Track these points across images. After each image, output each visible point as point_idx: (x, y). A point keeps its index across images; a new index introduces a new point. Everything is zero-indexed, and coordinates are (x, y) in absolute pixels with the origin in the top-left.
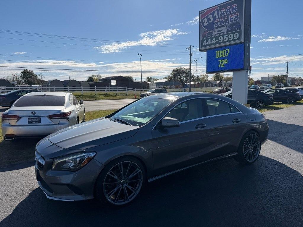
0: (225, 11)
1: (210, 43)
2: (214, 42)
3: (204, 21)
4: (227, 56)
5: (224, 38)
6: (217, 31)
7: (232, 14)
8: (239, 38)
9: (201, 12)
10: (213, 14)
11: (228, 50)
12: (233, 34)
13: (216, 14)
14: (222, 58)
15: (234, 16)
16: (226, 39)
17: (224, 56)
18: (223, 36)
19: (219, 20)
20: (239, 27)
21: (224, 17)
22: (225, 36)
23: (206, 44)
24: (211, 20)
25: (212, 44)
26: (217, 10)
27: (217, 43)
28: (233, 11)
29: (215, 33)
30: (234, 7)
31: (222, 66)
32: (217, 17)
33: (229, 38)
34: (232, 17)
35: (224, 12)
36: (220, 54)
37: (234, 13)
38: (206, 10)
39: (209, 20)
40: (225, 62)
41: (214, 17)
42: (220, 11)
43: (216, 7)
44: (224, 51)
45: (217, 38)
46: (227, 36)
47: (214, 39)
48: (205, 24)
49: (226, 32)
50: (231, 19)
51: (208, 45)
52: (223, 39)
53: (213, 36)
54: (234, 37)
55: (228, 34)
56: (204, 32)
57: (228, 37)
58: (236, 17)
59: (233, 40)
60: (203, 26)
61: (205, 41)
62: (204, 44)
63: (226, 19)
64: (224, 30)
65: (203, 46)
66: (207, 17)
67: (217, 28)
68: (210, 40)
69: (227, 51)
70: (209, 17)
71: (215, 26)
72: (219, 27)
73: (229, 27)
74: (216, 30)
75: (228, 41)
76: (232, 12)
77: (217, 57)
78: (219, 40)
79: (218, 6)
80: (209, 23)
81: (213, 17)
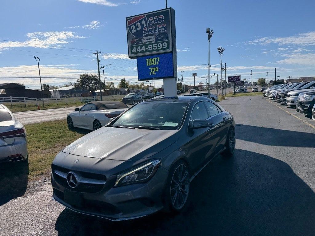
0: (153, 21)
1: (140, 51)
2: (144, 50)
3: (131, 28)
4: (157, 64)
5: (154, 47)
6: (147, 39)
7: (159, 24)
8: (168, 48)
9: (127, 19)
10: (140, 22)
11: (158, 58)
12: (162, 43)
13: (143, 22)
14: (153, 66)
15: (162, 26)
16: (155, 48)
17: (154, 64)
18: (152, 44)
19: (148, 28)
20: (167, 37)
21: (152, 26)
22: (154, 45)
23: (135, 51)
24: (139, 28)
25: (142, 52)
26: (145, 19)
27: (147, 51)
28: (160, 22)
29: (144, 41)
30: (161, 18)
31: (153, 74)
32: (145, 26)
33: (158, 47)
34: (160, 27)
35: (151, 21)
36: (150, 62)
37: (162, 23)
38: (133, 17)
39: (136, 27)
40: (156, 69)
41: (142, 25)
42: (148, 21)
43: (143, 15)
44: (154, 59)
45: (146, 46)
46: (156, 44)
47: (144, 47)
48: (134, 31)
49: (155, 41)
50: (159, 28)
51: (137, 52)
52: (153, 48)
53: (142, 43)
54: (163, 46)
55: (157, 43)
56: (133, 38)
57: (157, 46)
58: (163, 27)
59: (162, 49)
60: (131, 33)
61: (135, 48)
62: (133, 51)
63: (154, 29)
64: (153, 39)
65: (132, 53)
66: (135, 24)
67: (145, 36)
68: (139, 47)
69: (157, 60)
70: (137, 25)
71: (144, 34)
72: (147, 36)
73: (158, 36)
74: (145, 38)
75: (158, 50)
76: (159, 22)
77: (148, 65)
78: (148, 49)
79: (145, 15)
80: (137, 30)
81: (141, 24)
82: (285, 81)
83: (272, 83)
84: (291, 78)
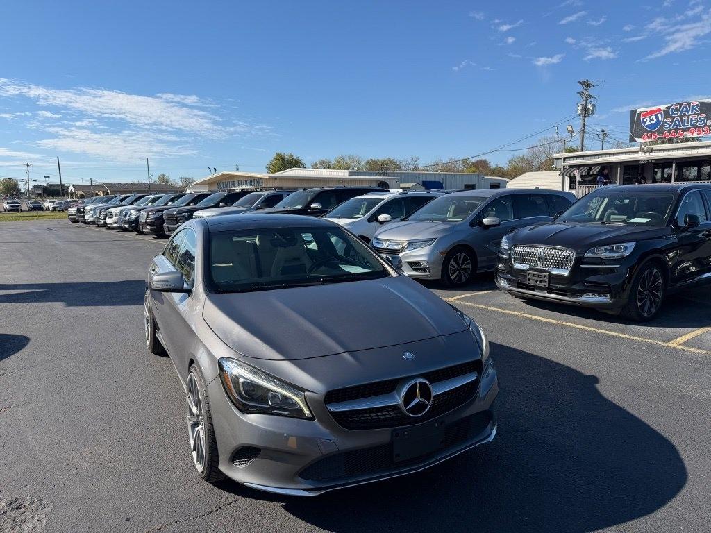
82: (71, 189)
83: (40, 192)
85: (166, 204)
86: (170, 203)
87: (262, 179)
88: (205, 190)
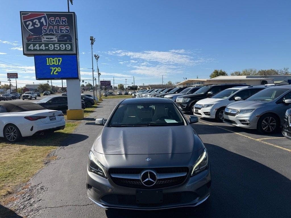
0: (54, 21)
1: (38, 48)
2: (44, 48)
3: (27, 23)
4: (60, 64)
5: (56, 46)
6: (47, 38)
7: (62, 25)
8: (71, 50)
9: (22, 13)
10: (39, 19)
11: (61, 59)
12: (65, 44)
13: (43, 20)
14: (54, 66)
15: (65, 28)
16: (57, 48)
17: (56, 64)
18: (54, 44)
19: (48, 28)
20: (71, 40)
21: (53, 26)
22: (56, 45)
23: (32, 48)
24: (37, 25)
25: (41, 50)
26: (45, 17)
27: (46, 50)
28: (63, 23)
29: (44, 39)
30: (64, 20)
31: (55, 74)
32: (45, 24)
33: (60, 48)
34: (62, 29)
35: (52, 21)
36: (50, 61)
37: (65, 26)
38: (30, 13)
39: (34, 24)
40: (58, 69)
41: (42, 24)
42: (48, 19)
43: (44, 13)
44: (56, 59)
45: (46, 45)
46: (58, 45)
47: (43, 45)
48: (30, 27)
49: (57, 41)
50: (61, 30)
51: (35, 50)
52: (54, 48)
53: (41, 41)
54: (66, 48)
55: (60, 44)
56: (30, 35)
57: (59, 46)
58: (66, 29)
59: (65, 50)
60: (28, 29)
61: (32, 45)
62: (29, 48)
63: (56, 29)
64: (55, 39)
65: (28, 50)
66: (32, 21)
67: (45, 35)
68: (37, 45)
69: (59, 60)
70: (34, 21)
71: (44, 32)
72: (47, 35)
73: (60, 37)
74: (45, 37)
75: (60, 50)
76: (61, 24)
77: (48, 64)
78: (49, 48)
79: (45, 13)
80: (34, 27)
81: (40, 22)
82: (139, 87)
83: (129, 88)
84: (144, 85)
85: (160, 93)
86: (161, 92)
87: (204, 81)
88: (182, 87)
